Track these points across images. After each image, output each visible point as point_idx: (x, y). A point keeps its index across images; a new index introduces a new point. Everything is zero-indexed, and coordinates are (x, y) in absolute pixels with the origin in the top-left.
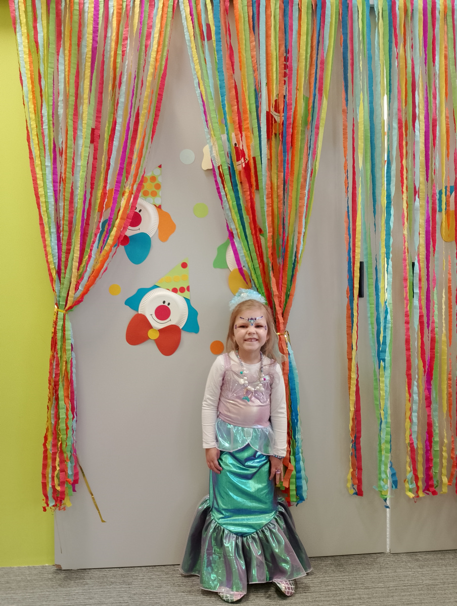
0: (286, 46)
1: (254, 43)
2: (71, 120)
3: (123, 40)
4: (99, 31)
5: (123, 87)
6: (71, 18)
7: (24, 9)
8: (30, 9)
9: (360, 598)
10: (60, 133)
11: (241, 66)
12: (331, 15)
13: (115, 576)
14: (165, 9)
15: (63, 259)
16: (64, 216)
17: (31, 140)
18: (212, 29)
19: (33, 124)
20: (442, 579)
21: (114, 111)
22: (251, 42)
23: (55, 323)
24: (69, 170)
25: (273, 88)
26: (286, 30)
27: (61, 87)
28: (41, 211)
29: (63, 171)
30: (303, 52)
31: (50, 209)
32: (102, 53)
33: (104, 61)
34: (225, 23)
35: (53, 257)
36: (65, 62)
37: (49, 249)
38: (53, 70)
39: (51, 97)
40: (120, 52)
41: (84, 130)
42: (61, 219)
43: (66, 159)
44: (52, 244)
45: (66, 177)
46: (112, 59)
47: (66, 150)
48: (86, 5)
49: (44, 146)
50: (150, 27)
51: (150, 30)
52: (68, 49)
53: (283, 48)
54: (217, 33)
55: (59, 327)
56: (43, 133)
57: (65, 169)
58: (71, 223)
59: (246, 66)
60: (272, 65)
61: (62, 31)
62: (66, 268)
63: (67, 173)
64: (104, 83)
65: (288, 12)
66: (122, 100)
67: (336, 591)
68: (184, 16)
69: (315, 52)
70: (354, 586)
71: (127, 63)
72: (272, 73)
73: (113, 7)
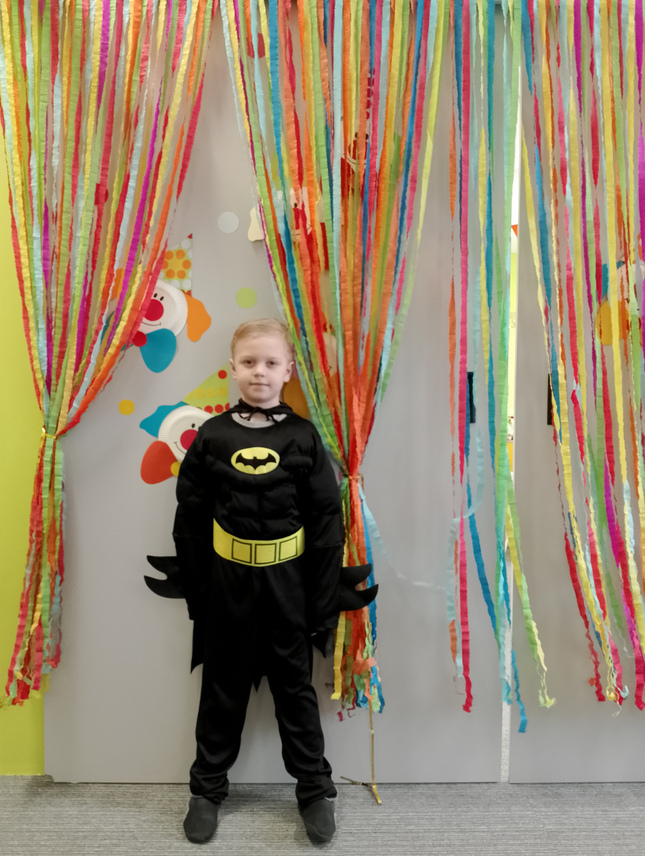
0: (371, 64)
1: (326, 60)
2: (69, 174)
3: (142, 60)
4: (109, 49)
5: (141, 127)
6: (71, 31)
7: (8, 21)
8: (16, 20)
9: (449, 845)
10: (54, 193)
11: (304, 94)
12: (438, 18)
13: (125, 795)
14: (201, 16)
15: (54, 366)
16: (56, 306)
17: (14, 203)
18: (265, 42)
19: (18, 181)
20: (573, 824)
21: (127, 161)
22: (321, 59)
23: (42, 453)
24: (65, 243)
25: (351, 125)
26: (372, 39)
27: (57, 128)
28: (26, 300)
29: (57, 245)
30: (395, 72)
31: (38, 297)
32: (112, 79)
33: (114, 90)
34: (285, 31)
35: (40, 364)
36: (62, 93)
37: (35, 352)
38: (46, 104)
39: (43, 141)
40: (136, 78)
41: (86, 188)
42: (53, 310)
43: (61, 227)
44: (40, 345)
45: (60, 253)
46: (126, 88)
47: (61, 215)
48: (93, 13)
49: (32, 210)
50: (180, 41)
51: (179, 46)
52: (67, 75)
53: (367, 67)
54: (273, 47)
55: (47, 457)
56: (30, 192)
57: (60, 243)
58: (66, 316)
59: (313, 93)
60: (351, 91)
61: (60, 50)
62: (58, 377)
63: (62, 248)
64: (115, 121)
65: (375, 14)
66: (138, 144)
67: (419, 832)
68: (225, 24)
69: (412, 72)
70: (445, 828)
71: (146, 93)
72: (351, 103)
73: (129, 14)
